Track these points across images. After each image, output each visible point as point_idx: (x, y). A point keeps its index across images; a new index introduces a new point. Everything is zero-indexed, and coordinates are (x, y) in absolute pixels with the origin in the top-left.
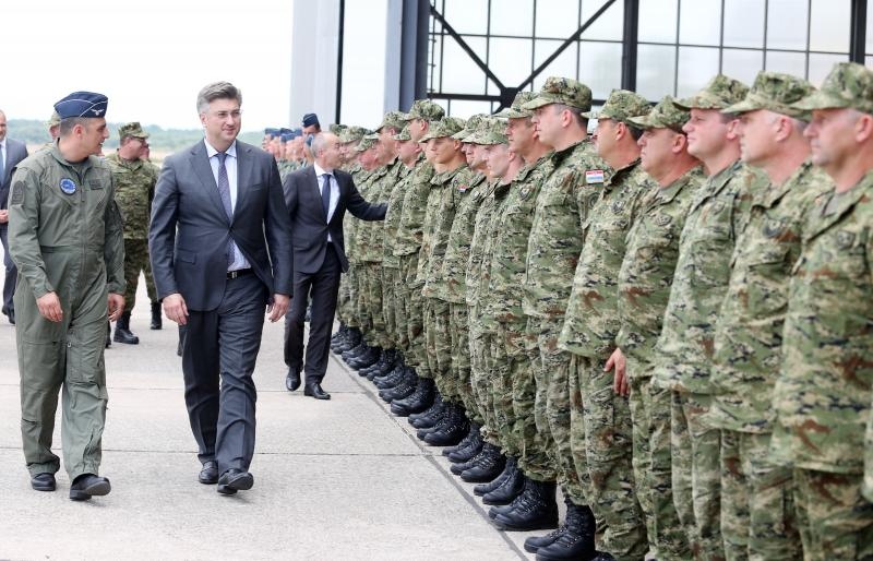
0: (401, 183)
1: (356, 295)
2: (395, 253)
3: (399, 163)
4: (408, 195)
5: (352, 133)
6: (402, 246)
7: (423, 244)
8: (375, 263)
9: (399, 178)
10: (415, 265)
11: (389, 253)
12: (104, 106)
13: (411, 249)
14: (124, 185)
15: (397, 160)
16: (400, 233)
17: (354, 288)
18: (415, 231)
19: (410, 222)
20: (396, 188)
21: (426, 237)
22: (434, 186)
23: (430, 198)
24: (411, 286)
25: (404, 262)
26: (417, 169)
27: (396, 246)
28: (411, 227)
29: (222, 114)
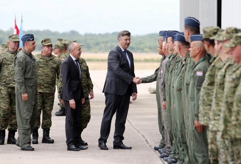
12: (33, 37)
14: (41, 67)
17: (232, 160)
29: (126, 40)
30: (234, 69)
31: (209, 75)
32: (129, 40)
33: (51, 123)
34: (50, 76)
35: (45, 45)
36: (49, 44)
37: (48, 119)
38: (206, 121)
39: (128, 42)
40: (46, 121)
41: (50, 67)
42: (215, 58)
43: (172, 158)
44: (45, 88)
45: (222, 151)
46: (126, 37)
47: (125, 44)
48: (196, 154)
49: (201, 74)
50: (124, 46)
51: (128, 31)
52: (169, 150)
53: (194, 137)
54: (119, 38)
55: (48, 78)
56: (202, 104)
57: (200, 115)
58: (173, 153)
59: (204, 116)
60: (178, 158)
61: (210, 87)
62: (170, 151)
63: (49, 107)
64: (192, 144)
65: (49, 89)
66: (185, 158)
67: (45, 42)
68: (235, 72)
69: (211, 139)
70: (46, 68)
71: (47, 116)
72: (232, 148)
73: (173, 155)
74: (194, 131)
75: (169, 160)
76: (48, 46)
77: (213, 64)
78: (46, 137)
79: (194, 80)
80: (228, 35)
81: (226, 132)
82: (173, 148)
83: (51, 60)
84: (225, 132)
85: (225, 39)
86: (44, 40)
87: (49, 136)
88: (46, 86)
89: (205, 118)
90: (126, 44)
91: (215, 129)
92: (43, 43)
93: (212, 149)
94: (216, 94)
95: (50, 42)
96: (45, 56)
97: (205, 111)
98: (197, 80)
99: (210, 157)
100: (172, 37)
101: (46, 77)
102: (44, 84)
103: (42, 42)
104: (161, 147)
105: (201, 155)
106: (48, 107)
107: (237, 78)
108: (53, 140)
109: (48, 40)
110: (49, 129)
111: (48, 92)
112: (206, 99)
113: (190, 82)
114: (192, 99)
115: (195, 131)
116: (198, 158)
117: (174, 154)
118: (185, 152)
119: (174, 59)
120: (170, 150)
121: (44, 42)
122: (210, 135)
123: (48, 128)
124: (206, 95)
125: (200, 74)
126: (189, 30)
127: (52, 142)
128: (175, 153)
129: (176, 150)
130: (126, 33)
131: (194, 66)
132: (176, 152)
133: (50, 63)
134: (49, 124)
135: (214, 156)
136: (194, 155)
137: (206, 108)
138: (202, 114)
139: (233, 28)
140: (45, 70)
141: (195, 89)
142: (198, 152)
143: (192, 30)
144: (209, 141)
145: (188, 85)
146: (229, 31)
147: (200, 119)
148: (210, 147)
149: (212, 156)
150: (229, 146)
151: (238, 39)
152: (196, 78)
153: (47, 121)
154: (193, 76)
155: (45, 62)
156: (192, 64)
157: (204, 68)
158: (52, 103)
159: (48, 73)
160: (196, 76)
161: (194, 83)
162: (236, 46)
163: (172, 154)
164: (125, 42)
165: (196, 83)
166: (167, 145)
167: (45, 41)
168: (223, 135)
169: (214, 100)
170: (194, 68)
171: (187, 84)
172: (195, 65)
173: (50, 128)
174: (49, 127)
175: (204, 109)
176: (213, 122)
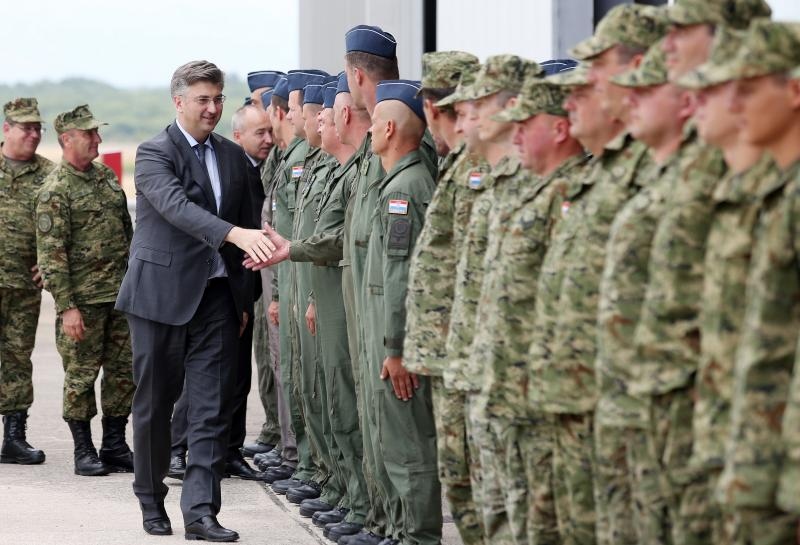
0: (640, 200)
1: (522, 504)
2: (635, 388)
3: (637, 148)
4: (663, 233)
5: (490, 74)
6: (651, 367)
7: (704, 362)
8: (577, 418)
9: (634, 187)
10: (686, 420)
11: (616, 386)
13: (673, 377)
15: (629, 139)
16: (644, 335)
17: (517, 486)
18: (682, 327)
19: (670, 301)
20: (625, 216)
21: (712, 343)
22: (724, 206)
23: (714, 238)
24: (680, 475)
25: (658, 412)
26: (685, 162)
27: (635, 370)
28: (672, 317)
29: (204, 100)
30: (526, 191)
31: (436, 212)
32: (218, 99)
33: (31, 392)
34: (25, 230)
35: (17, 122)
36: (31, 118)
37: (20, 379)
38: (424, 362)
39: (211, 108)
40: (14, 385)
41: (25, 199)
42: (455, 157)
43: (302, 483)
44: (7, 271)
45: (485, 457)
46: (203, 89)
47: (198, 114)
48: (390, 468)
49: (402, 208)
50: (197, 123)
51: (213, 65)
52: (290, 456)
53: (383, 414)
54: (178, 93)
55: (17, 236)
56: (414, 306)
57: (407, 341)
58: (304, 467)
59: (420, 346)
60: (321, 482)
61: (438, 251)
62: (296, 461)
63: (22, 336)
64: (374, 438)
65: (22, 276)
66: (348, 481)
67: (15, 109)
68: (529, 200)
69: (444, 418)
70: (11, 201)
71: (15, 367)
72: (516, 444)
73: (303, 472)
74: (381, 393)
75: (292, 490)
76: (28, 126)
77: (447, 177)
78: (16, 443)
79: (381, 230)
80: (491, 81)
81: (502, 397)
82: (304, 451)
83: (30, 173)
84: (498, 396)
85: (482, 93)
86: (14, 102)
87: (25, 438)
88: (11, 264)
89: (424, 351)
90: (202, 117)
91: (462, 385)
92: (11, 113)
93: (448, 449)
94: (468, 274)
95: (35, 112)
96: (12, 160)
97: (425, 329)
98: (389, 228)
99: (443, 475)
100: (301, 89)
101: (10, 234)
102: (4, 259)
103: (8, 107)
104: (262, 448)
105: (404, 471)
106: (19, 339)
107: (537, 219)
108: (41, 452)
109: (29, 102)
110: (25, 415)
111: (16, 286)
112: (427, 289)
113: (368, 237)
114: (376, 289)
115: (387, 395)
116: (394, 481)
117: (306, 470)
118: (348, 462)
119: (310, 162)
120: (297, 458)
121: (13, 108)
122: (442, 407)
123: (19, 411)
124: (426, 276)
125: (398, 207)
126: (360, 66)
127: (40, 459)
128: (313, 464)
129: (315, 455)
130: (201, 73)
131: (383, 183)
132: (316, 463)
133: (25, 184)
134: (26, 397)
135: (453, 473)
136: (384, 472)
137: (425, 317)
138: (415, 337)
139: (507, 60)
140: (6, 209)
141: (385, 255)
142: (395, 462)
143: (370, 67)
144: (439, 424)
145: (361, 244)
146: (494, 68)
147: (407, 353)
148: (441, 444)
149: (447, 472)
150: (505, 442)
151: (538, 95)
152: (387, 223)
153: (18, 387)
154: (379, 214)
155: (11, 181)
156: (373, 178)
157: (411, 189)
158: (31, 325)
159: (18, 219)
160: (385, 214)
161: (382, 237)
162: (532, 117)
163: (301, 469)
164: (201, 108)
165: (386, 238)
166: (286, 440)
167: (19, 105)
168: (490, 405)
169: (459, 291)
170: (380, 191)
171: (357, 243)
172: (387, 179)
173: (30, 412)
174: (24, 406)
175: (420, 322)
176: (455, 364)
